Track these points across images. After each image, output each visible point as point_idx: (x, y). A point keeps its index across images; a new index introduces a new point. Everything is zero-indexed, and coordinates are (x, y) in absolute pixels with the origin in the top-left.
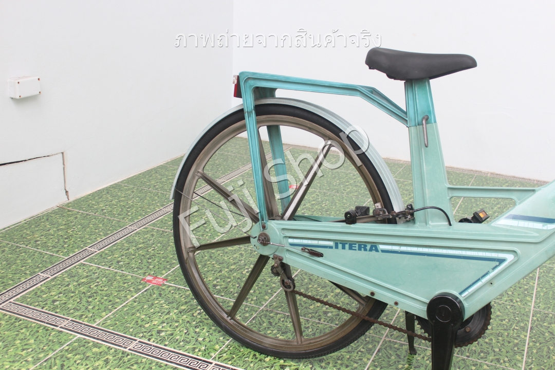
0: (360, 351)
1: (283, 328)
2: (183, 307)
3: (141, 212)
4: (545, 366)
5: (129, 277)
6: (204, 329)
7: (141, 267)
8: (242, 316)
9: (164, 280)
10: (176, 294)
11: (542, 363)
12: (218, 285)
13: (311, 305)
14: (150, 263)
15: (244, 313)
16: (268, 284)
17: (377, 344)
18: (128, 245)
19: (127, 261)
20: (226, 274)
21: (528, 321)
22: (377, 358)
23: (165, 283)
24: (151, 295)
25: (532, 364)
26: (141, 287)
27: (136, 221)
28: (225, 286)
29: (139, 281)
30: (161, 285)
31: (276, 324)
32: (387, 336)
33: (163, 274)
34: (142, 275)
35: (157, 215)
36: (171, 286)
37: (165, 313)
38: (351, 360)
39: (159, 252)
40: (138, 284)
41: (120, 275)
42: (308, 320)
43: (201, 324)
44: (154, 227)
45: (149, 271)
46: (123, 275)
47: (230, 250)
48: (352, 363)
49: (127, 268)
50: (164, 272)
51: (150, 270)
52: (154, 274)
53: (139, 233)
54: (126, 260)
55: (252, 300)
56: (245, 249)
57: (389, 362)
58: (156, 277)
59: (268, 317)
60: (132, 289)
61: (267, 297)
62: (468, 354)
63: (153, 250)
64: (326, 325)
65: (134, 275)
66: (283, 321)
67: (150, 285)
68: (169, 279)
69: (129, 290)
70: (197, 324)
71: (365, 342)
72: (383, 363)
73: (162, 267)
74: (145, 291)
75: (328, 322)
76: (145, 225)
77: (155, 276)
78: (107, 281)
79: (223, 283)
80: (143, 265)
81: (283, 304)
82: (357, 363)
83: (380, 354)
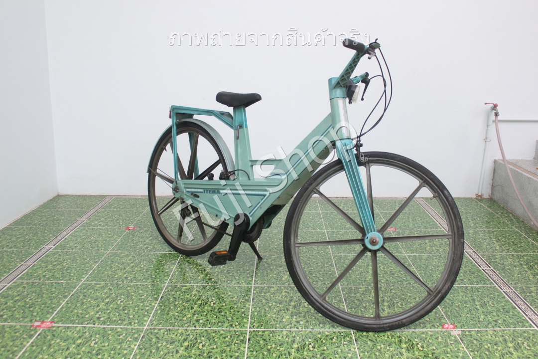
0: (235, 343)
1: (170, 339)
2: (79, 341)
3: (4, 269)
5: (18, 327)
6: (104, 355)
7: (26, 316)
8: (132, 337)
9: (52, 322)
10: (67, 331)
12: (101, 317)
13: (184, 317)
14: (32, 311)
15: (133, 335)
16: (142, 308)
17: (245, 335)
18: (4, 300)
20: (104, 307)
21: (341, 295)
22: (250, 345)
23: (54, 325)
24: (45, 338)
26: (33, 333)
29: (28, 328)
30: (50, 327)
31: (162, 337)
32: (250, 328)
33: (48, 318)
34: (29, 322)
35: (20, 270)
36: (60, 326)
37: (65, 349)
38: (232, 351)
39: (37, 300)
40: (29, 331)
41: (9, 326)
42: (186, 329)
43: (100, 351)
44: (22, 280)
45: (35, 318)
46: (11, 327)
47: (99, 287)
48: (234, 353)
49: (12, 320)
50: (48, 316)
51: (35, 316)
52: (40, 319)
53: (10, 288)
54: (9, 313)
55: (135, 323)
56: (111, 284)
57: (260, 346)
58: (43, 322)
59: (154, 334)
60: (25, 337)
61: (146, 319)
62: (312, 327)
63: (30, 300)
64: (202, 330)
65: (22, 324)
66: (167, 334)
67: (40, 330)
68: (56, 321)
69: (23, 338)
70: (98, 352)
71: (236, 336)
72: (256, 347)
73: (45, 312)
74: (39, 335)
75: (202, 327)
76: (13, 280)
77: (42, 320)
79: (104, 315)
80: (26, 314)
81: (161, 321)
82: (237, 352)
83: (251, 342)
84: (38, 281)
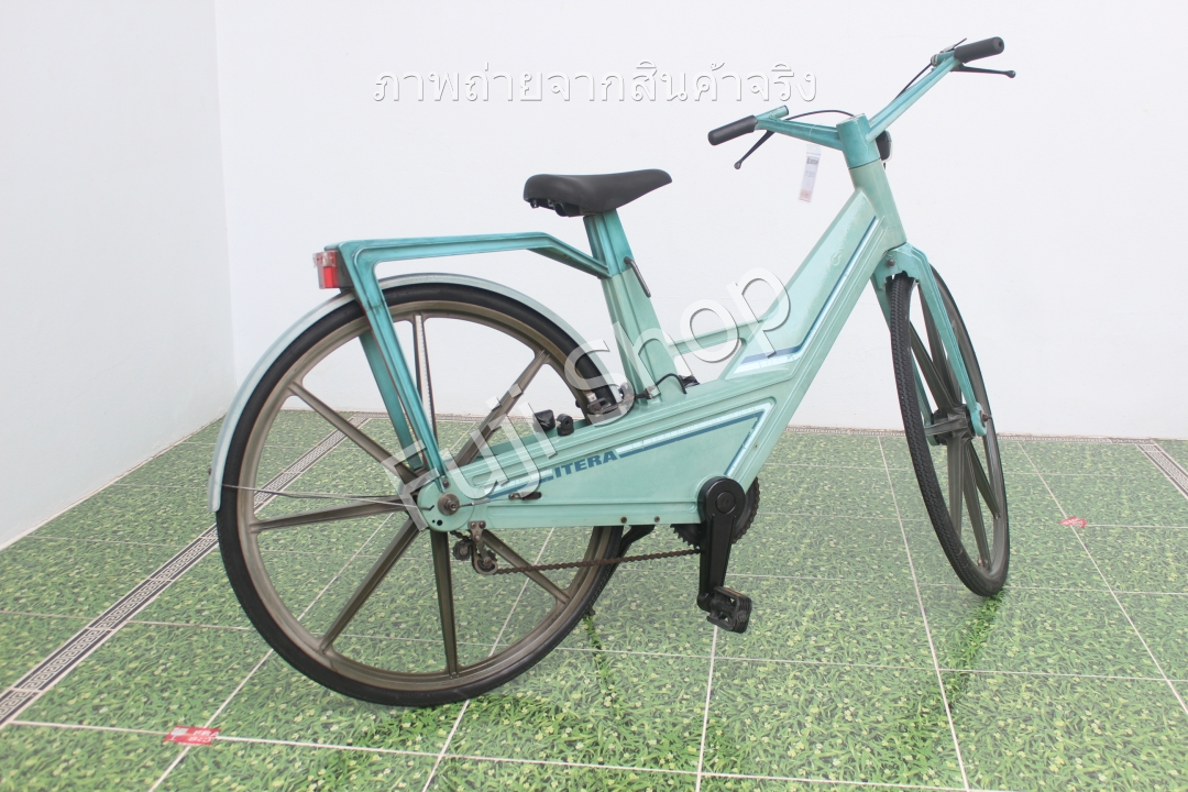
2: (278, 783)
3: (106, 591)
4: (1001, 772)
5: (134, 738)
7: (152, 712)
8: (408, 779)
9: (213, 731)
10: (250, 756)
11: (993, 767)
12: (332, 724)
13: (537, 733)
14: (168, 700)
15: (409, 773)
18: (103, 668)
19: (115, 703)
23: (219, 738)
24: (197, 769)
25: (977, 772)
26: (168, 754)
27: (102, 613)
28: (347, 723)
29: (158, 742)
30: (210, 743)
31: (482, 784)
32: (703, 769)
33: (205, 719)
34: (160, 727)
35: (143, 593)
36: (234, 742)
39: (179, 672)
40: (160, 749)
41: (112, 735)
42: (542, 765)
44: (147, 620)
45: (174, 718)
46: (116, 737)
49: (121, 720)
50: (206, 713)
51: (175, 714)
52: (185, 722)
53: (119, 639)
54: (113, 701)
55: (414, 743)
58: (192, 729)
59: (460, 773)
60: (150, 763)
61: (442, 732)
62: (863, 776)
63: (163, 671)
64: (580, 768)
65: (141, 731)
66: (494, 775)
67: (185, 747)
68: (223, 729)
69: (144, 767)
73: (197, 703)
74: (182, 761)
75: (583, 762)
76: (125, 618)
77: (189, 724)
78: (86, 756)
79: (340, 718)
80: (154, 707)
81: (480, 741)
84: (183, 623)
